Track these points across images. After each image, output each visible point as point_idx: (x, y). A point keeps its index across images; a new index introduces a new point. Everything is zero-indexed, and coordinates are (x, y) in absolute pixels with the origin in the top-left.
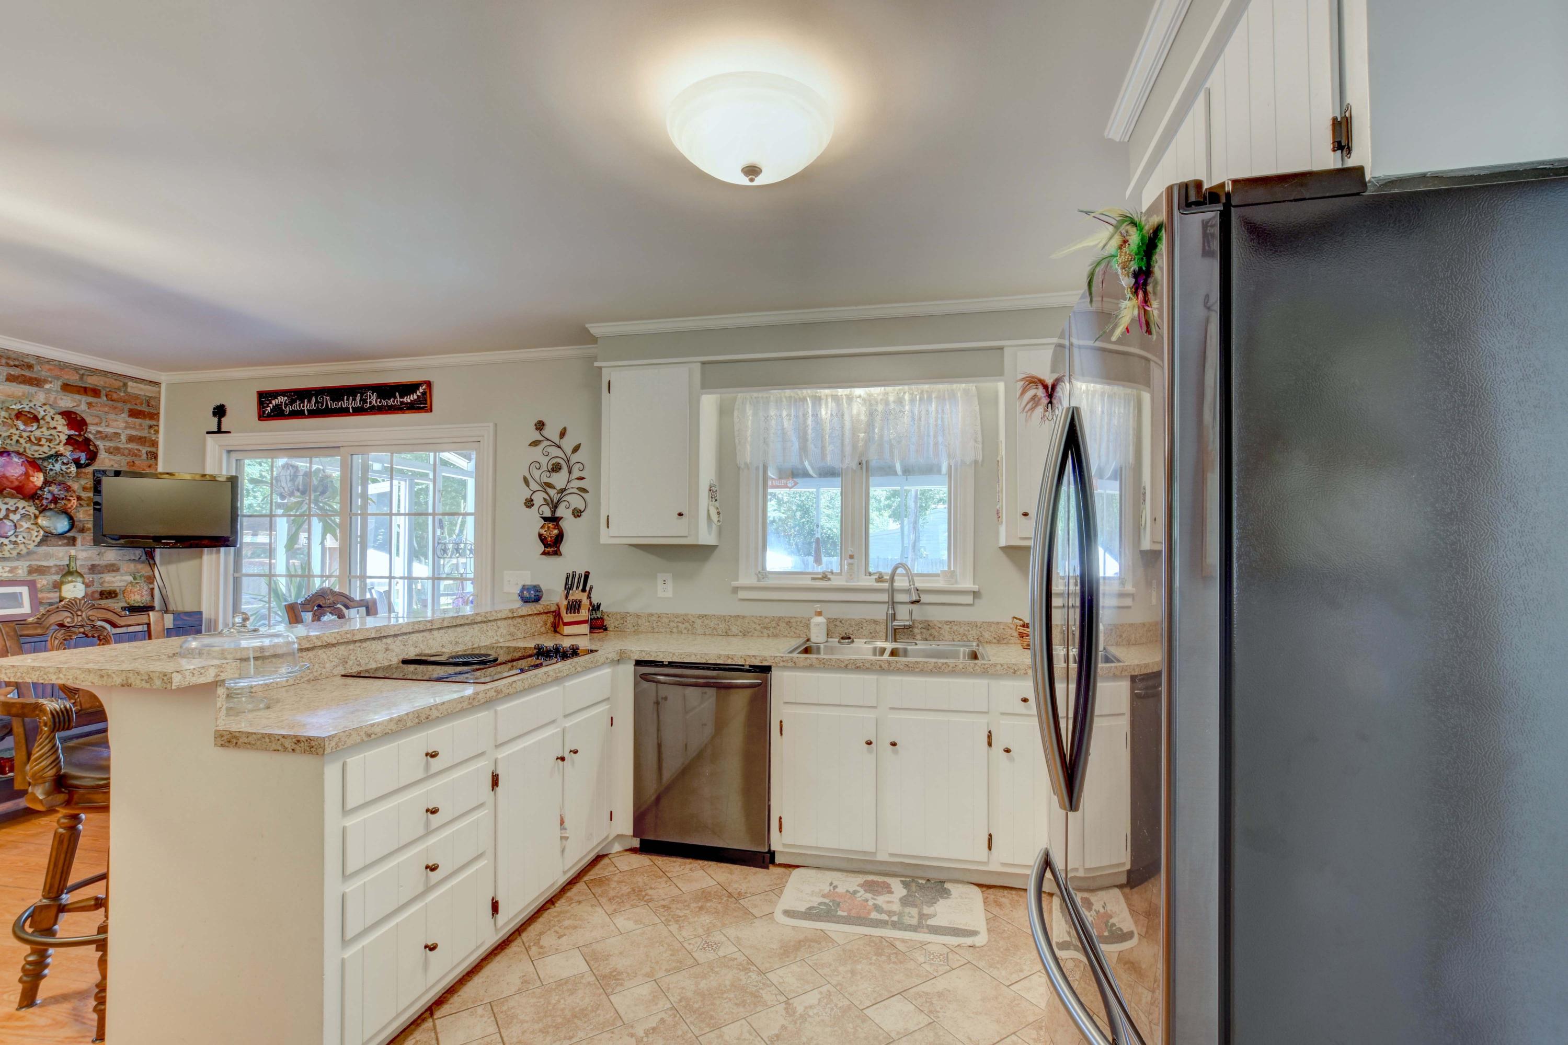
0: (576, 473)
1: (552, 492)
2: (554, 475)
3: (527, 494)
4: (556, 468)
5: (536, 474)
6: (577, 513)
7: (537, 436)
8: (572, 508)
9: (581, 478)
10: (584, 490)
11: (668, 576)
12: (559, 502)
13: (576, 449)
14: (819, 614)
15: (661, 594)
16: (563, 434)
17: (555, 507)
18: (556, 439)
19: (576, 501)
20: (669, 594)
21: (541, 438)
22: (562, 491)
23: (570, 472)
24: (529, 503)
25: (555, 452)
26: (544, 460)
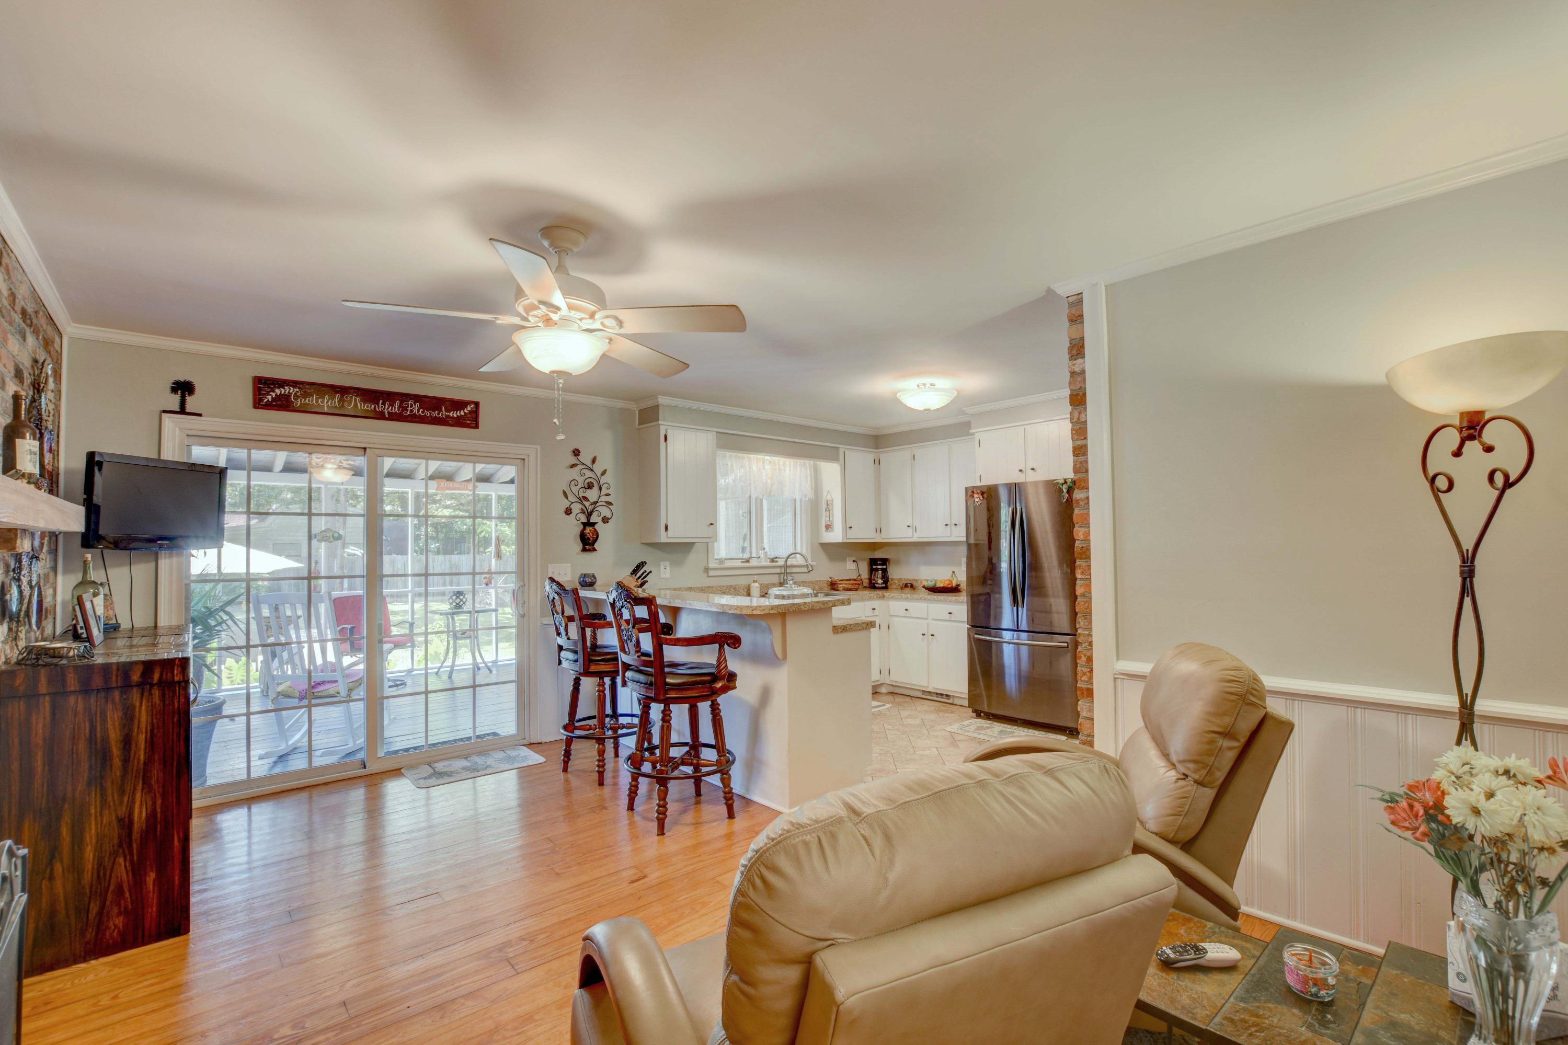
0: (604, 491)
1: (587, 504)
2: (588, 491)
3: (567, 504)
4: (590, 486)
5: (575, 489)
6: (605, 520)
7: (573, 460)
8: (602, 516)
9: (607, 495)
10: (610, 504)
11: (667, 564)
12: (592, 511)
13: (604, 473)
14: (755, 581)
15: (662, 576)
16: (594, 461)
17: (589, 515)
18: (589, 463)
19: (605, 512)
20: (668, 575)
21: (578, 462)
22: (595, 503)
23: (600, 489)
24: (568, 512)
25: (588, 474)
26: (581, 480)
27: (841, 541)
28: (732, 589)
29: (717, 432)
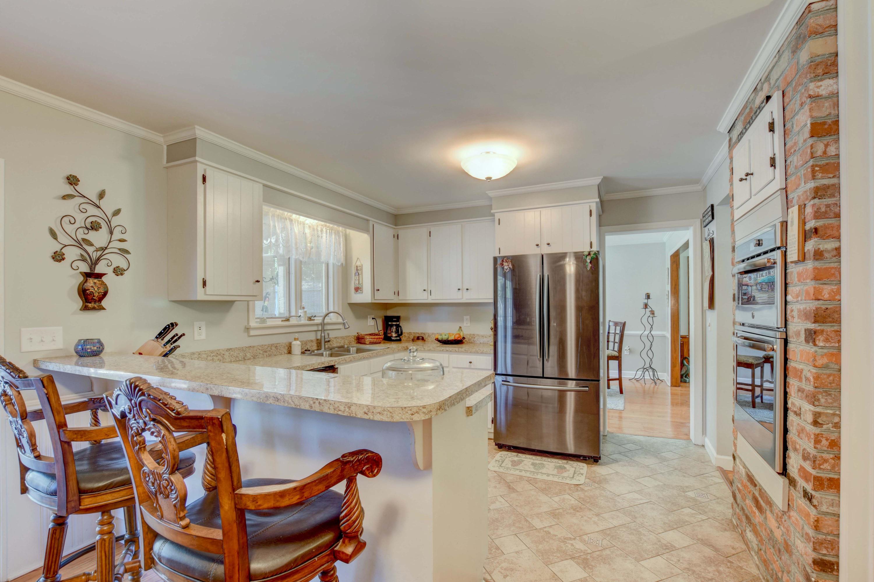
0: (117, 235)
1: (90, 249)
2: (92, 233)
3: (57, 247)
4: (95, 227)
5: (70, 229)
6: (118, 272)
7: (69, 190)
8: (114, 266)
9: (121, 241)
10: (127, 252)
11: (203, 324)
12: (98, 260)
13: (117, 212)
14: (296, 339)
15: (197, 337)
16: (102, 195)
17: (94, 263)
18: (95, 200)
19: (119, 261)
20: (203, 337)
21: (75, 193)
22: (104, 249)
23: (111, 233)
24: (58, 257)
25: (92, 210)
26: (80, 218)
27: (370, 302)
28: (274, 348)
29: (264, 185)
